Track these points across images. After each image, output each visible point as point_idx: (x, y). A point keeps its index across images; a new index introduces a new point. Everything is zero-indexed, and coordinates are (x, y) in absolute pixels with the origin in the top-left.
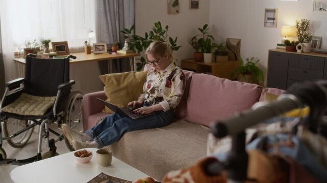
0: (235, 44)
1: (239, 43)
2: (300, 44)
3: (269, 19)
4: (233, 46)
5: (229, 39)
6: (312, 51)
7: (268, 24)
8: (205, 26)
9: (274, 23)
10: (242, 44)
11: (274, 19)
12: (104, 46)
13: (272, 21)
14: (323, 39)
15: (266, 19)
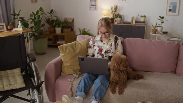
0: (71, 21)
1: (73, 21)
2: (116, 19)
3: (92, 5)
4: (69, 23)
5: (66, 18)
6: (121, 23)
7: (92, 9)
8: (52, 11)
9: (95, 8)
10: (75, 21)
11: (95, 5)
12: (3, 25)
13: (94, 7)
14: (125, 16)
15: (91, 5)
